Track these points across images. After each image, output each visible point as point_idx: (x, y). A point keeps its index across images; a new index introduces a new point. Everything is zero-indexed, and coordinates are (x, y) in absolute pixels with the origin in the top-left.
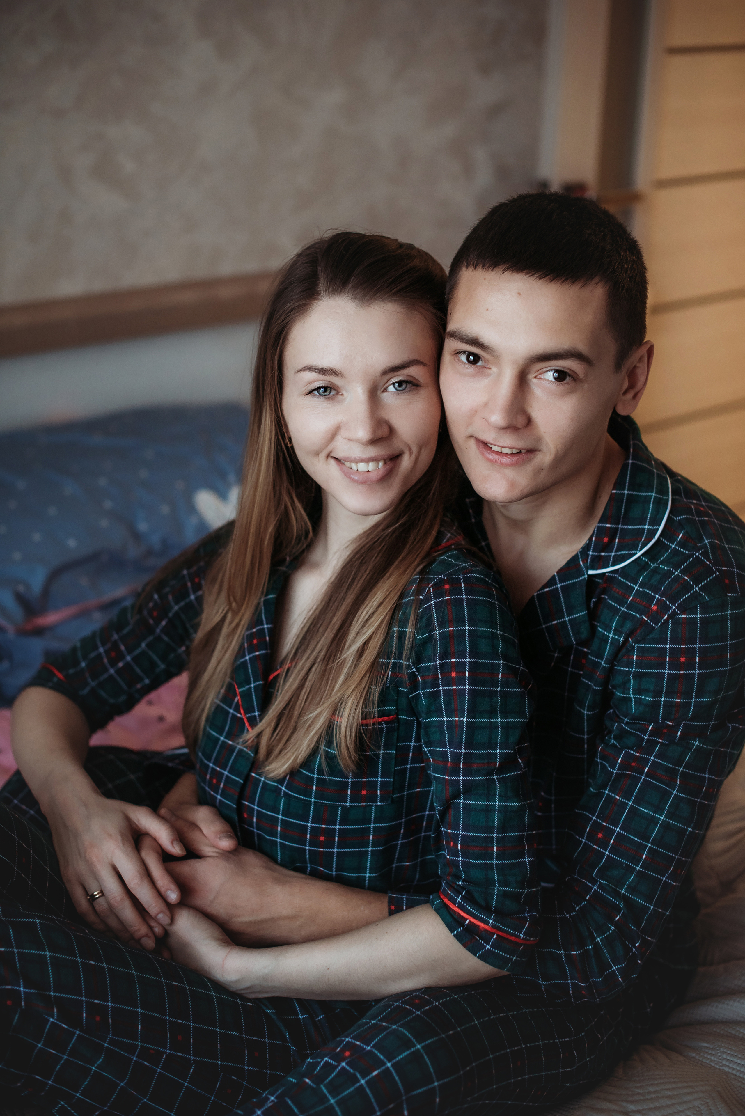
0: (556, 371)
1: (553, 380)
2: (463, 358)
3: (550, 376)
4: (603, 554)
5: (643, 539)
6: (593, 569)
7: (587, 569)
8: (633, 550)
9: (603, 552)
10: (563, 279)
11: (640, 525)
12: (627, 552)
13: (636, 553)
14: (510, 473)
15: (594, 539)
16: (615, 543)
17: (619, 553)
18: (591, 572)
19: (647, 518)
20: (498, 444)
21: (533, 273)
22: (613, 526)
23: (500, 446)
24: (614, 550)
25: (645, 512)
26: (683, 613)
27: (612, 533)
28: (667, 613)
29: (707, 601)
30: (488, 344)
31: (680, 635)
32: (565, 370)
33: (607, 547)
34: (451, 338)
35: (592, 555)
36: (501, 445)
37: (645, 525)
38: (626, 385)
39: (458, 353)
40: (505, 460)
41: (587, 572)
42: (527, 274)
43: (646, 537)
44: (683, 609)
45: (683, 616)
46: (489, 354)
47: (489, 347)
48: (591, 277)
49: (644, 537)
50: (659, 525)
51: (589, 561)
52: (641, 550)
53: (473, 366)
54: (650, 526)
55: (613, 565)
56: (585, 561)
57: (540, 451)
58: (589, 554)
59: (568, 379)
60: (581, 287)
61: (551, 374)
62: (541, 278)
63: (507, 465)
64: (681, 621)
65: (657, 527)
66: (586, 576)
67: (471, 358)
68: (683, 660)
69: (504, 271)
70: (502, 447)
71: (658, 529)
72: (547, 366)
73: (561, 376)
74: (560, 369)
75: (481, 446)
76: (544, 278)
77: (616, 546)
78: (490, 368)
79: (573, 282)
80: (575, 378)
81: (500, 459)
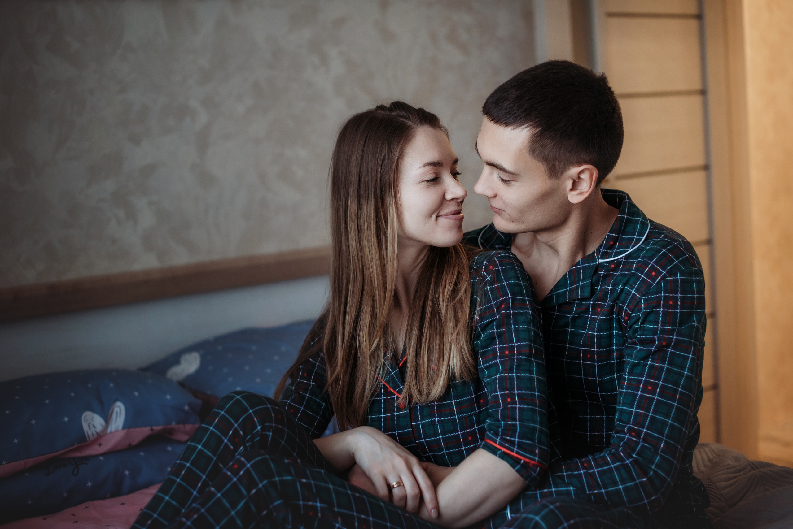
4: (609, 251)
5: (633, 243)
6: (602, 259)
7: (599, 259)
8: (626, 249)
9: (609, 250)
11: (632, 236)
12: (623, 250)
13: (629, 251)
15: (604, 242)
16: (616, 245)
17: (618, 250)
18: (600, 261)
19: (636, 232)
22: (617, 235)
24: (616, 249)
25: (635, 229)
26: (670, 276)
27: (615, 240)
28: (660, 275)
29: (683, 270)
31: (669, 288)
33: (612, 247)
35: (603, 251)
37: (635, 236)
41: (598, 260)
43: (635, 242)
44: (670, 273)
45: (670, 278)
49: (634, 242)
50: (643, 236)
51: (600, 254)
52: (631, 249)
54: (638, 236)
55: (614, 257)
56: (598, 254)
58: (601, 250)
64: (669, 281)
65: (642, 237)
66: (597, 263)
68: (671, 303)
71: (642, 238)
77: (617, 247)
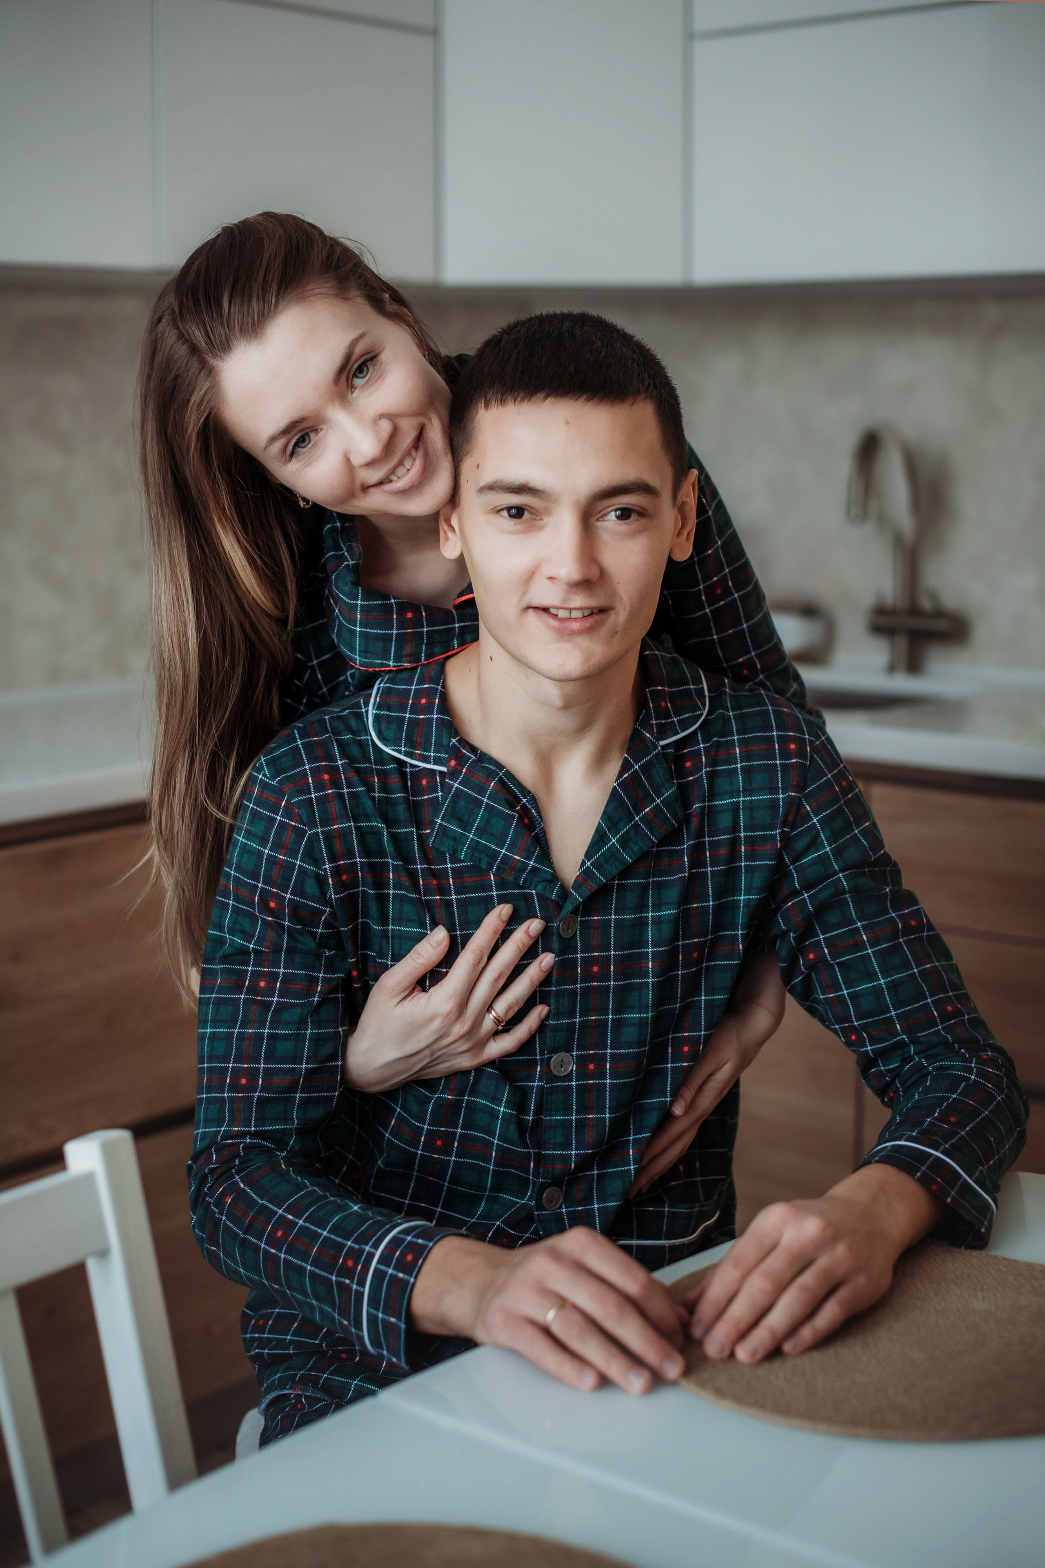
0: (618, 509)
1: (616, 519)
2: (505, 513)
3: (612, 516)
10: (613, 398)
14: (583, 642)
20: (566, 606)
21: (579, 395)
23: (569, 610)
30: (540, 489)
32: (628, 506)
34: (490, 492)
36: (570, 607)
38: (680, 524)
39: (498, 510)
40: (576, 626)
42: (572, 398)
46: (540, 499)
47: (542, 492)
48: (637, 393)
53: (517, 521)
57: (613, 609)
59: (634, 517)
60: (631, 405)
61: (613, 513)
62: (588, 400)
63: (580, 632)
67: (513, 511)
69: (545, 398)
70: (571, 610)
72: (611, 504)
73: (625, 514)
74: (624, 506)
75: (541, 613)
76: (592, 399)
78: (542, 520)
79: (623, 401)
80: (642, 513)
81: (569, 626)
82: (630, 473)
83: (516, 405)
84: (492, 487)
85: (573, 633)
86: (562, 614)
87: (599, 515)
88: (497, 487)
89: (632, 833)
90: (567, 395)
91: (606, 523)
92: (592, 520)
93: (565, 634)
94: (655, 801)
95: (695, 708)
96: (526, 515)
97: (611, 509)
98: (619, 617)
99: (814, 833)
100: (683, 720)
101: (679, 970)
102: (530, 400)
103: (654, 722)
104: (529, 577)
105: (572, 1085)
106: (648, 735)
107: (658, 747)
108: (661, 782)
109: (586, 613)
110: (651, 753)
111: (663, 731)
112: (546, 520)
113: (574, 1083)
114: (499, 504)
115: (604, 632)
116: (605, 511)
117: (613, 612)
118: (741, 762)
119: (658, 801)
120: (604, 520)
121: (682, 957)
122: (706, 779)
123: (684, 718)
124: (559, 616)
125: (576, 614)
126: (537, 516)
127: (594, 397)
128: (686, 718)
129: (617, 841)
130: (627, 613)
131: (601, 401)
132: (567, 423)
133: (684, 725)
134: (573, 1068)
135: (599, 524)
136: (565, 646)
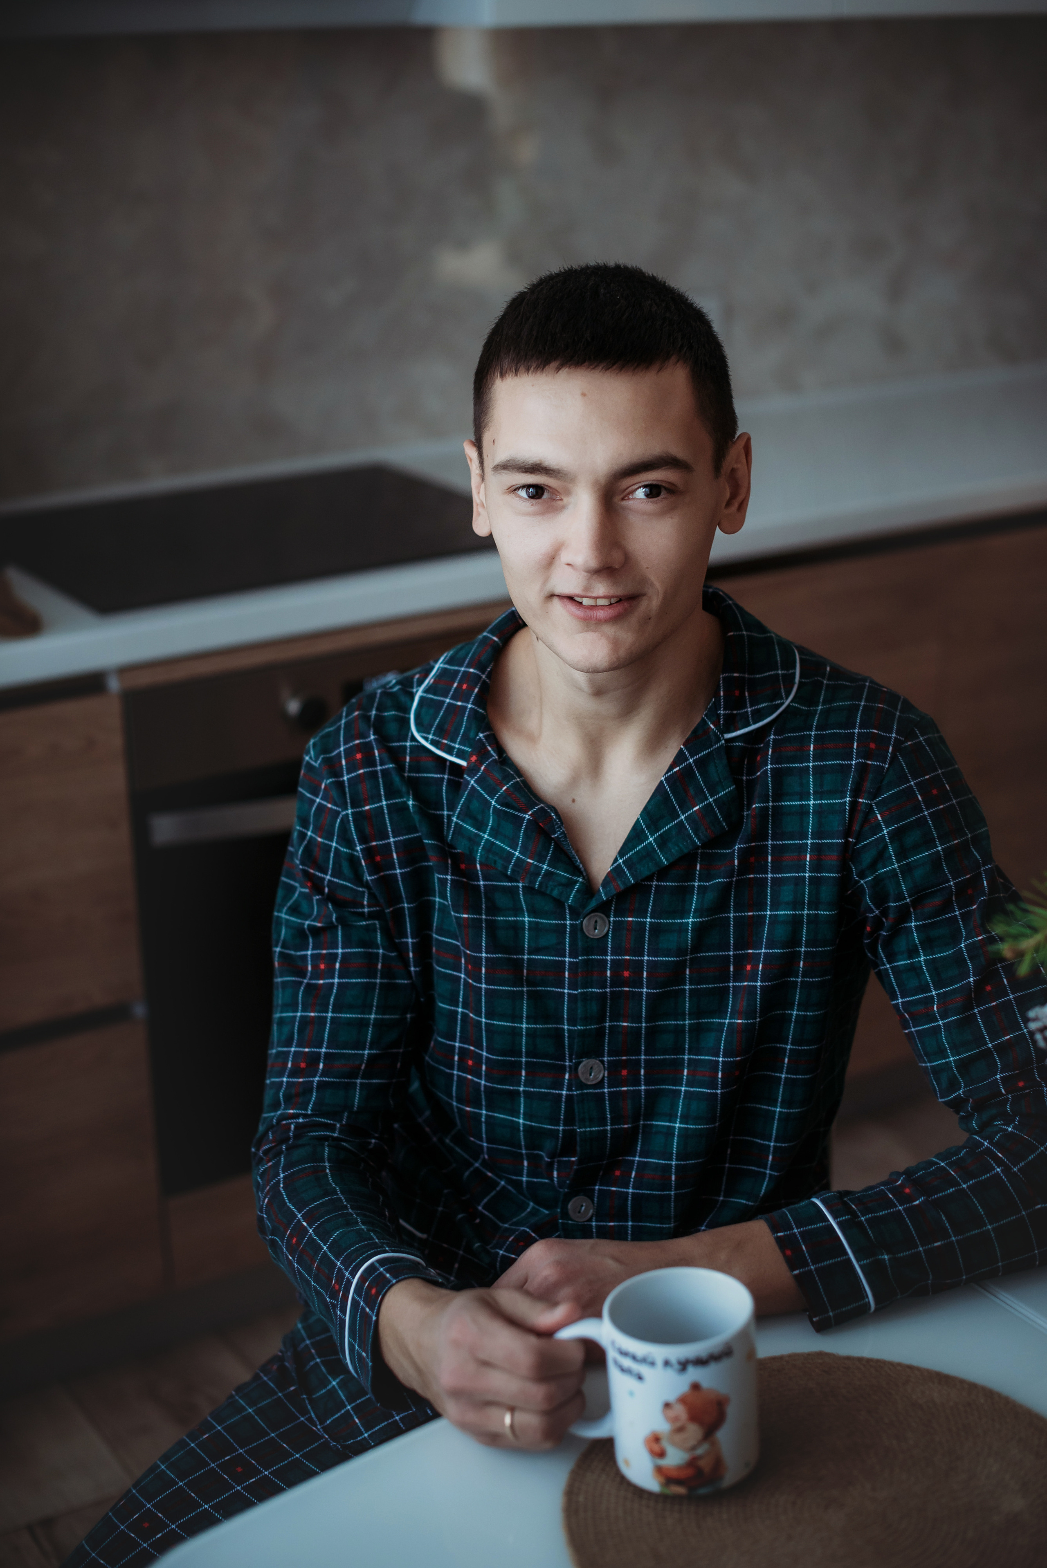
0: (645, 486)
1: (644, 497)
2: (523, 493)
3: (640, 493)
10: (635, 365)
14: (610, 630)
20: (590, 595)
21: (596, 364)
23: (594, 598)
30: (557, 467)
32: (655, 483)
34: (504, 471)
36: (594, 595)
38: (728, 495)
39: (515, 490)
40: (602, 614)
42: (588, 367)
46: (559, 479)
47: (559, 470)
48: (667, 358)
53: (539, 501)
57: (644, 595)
59: (663, 494)
60: (658, 372)
61: (640, 490)
62: (607, 369)
63: (607, 621)
67: (532, 491)
69: (558, 369)
70: (596, 598)
72: (635, 481)
73: (653, 491)
74: (650, 483)
75: (567, 601)
76: (611, 367)
78: (561, 500)
79: (647, 368)
80: (672, 490)
81: (595, 614)
82: (655, 448)
83: (530, 375)
84: (506, 466)
85: (600, 622)
86: (586, 602)
87: (624, 494)
88: (510, 466)
89: (674, 833)
90: (581, 365)
91: (631, 502)
92: (617, 499)
93: (589, 623)
94: (707, 799)
95: (777, 695)
96: (546, 496)
97: (636, 487)
98: (653, 603)
99: (881, 846)
100: (758, 710)
101: (730, 982)
102: (543, 370)
103: (722, 712)
104: (550, 561)
105: (604, 1093)
106: (712, 726)
107: (721, 741)
108: (717, 779)
109: (613, 601)
110: (712, 746)
111: (731, 724)
112: (566, 500)
113: (606, 1090)
114: (514, 483)
115: (634, 619)
116: (630, 489)
117: (645, 598)
118: (814, 761)
119: (711, 800)
120: (629, 499)
121: (734, 968)
122: (771, 776)
123: (760, 708)
124: (583, 603)
125: (601, 602)
126: (556, 495)
127: (614, 364)
128: (763, 708)
129: (655, 840)
130: (660, 598)
131: (621, 370)
132: (584, 395)
133: (758, 715)
134: (604, 1074)
135: (624, 503)
136: (591, 636)
